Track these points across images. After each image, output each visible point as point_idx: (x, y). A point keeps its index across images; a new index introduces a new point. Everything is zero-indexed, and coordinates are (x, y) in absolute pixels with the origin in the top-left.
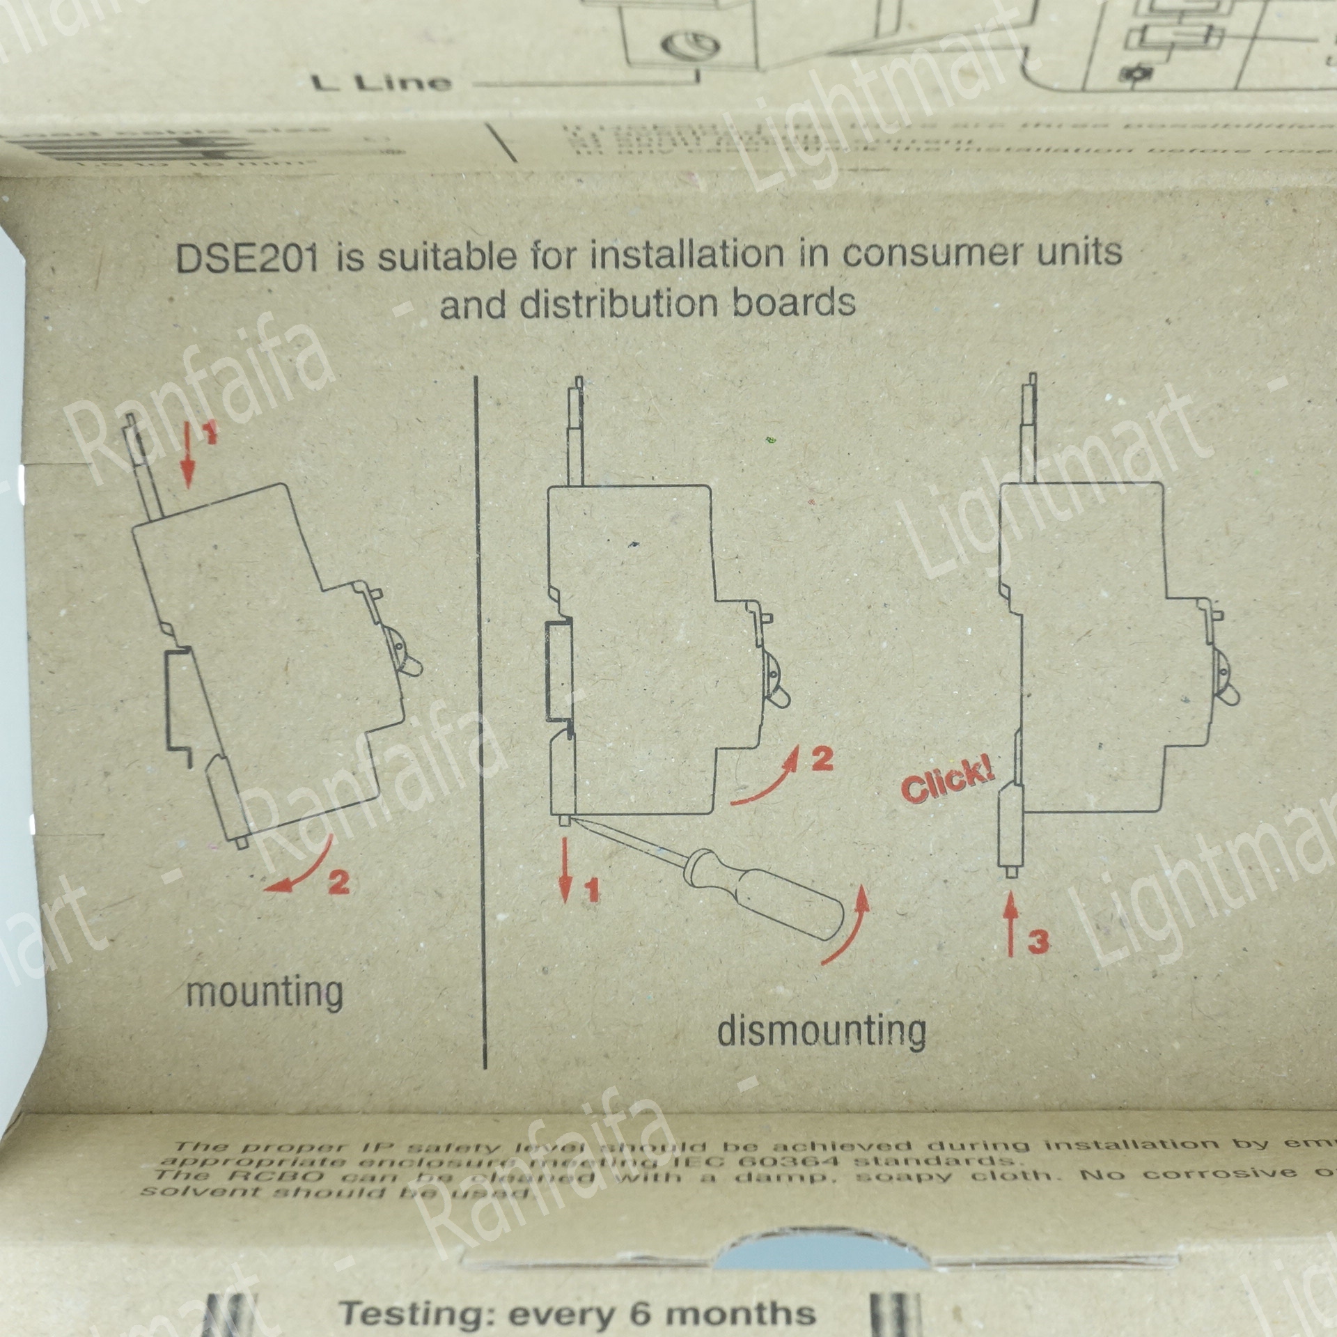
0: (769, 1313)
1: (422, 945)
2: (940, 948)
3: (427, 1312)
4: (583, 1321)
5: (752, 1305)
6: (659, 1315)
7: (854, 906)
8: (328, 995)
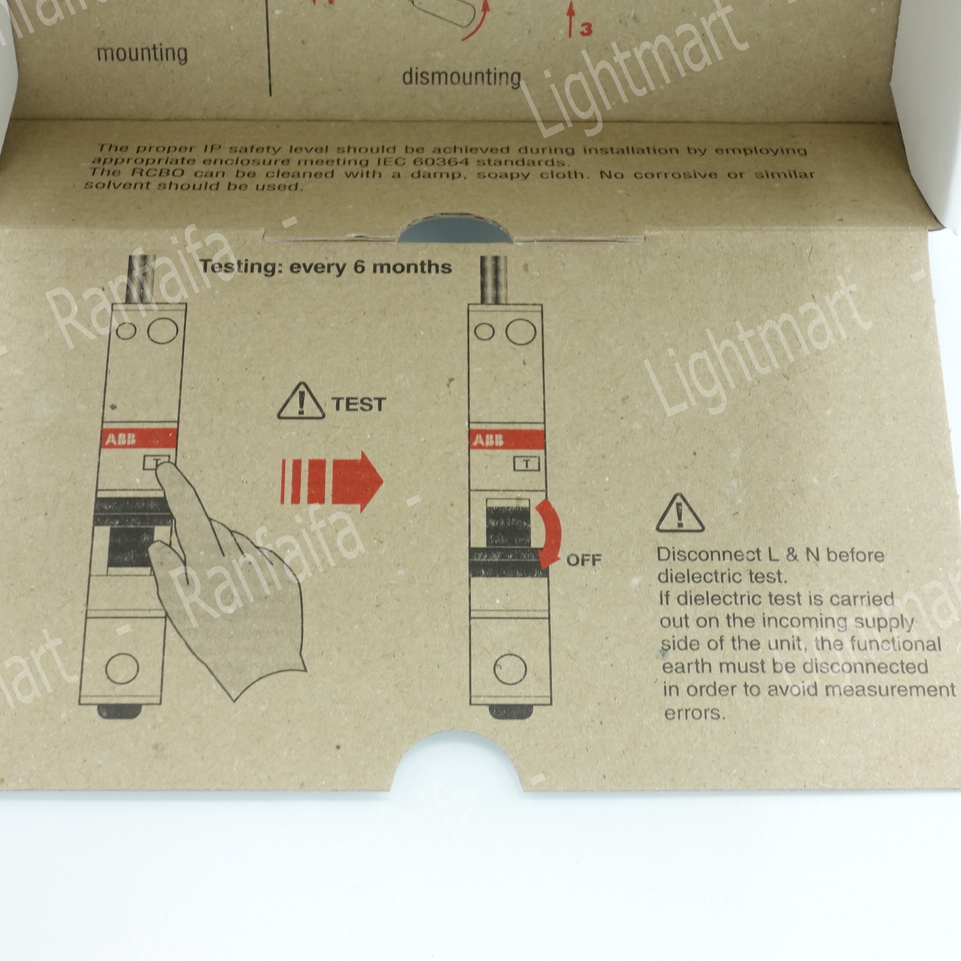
0: (427, 267)
1: (232, 27)
2: (530, 32)
3: (246, 265)
4: (329, 271)
5: (418, 263)
6: (369, 267)
7: (481, 8)
8: (179, 55)
